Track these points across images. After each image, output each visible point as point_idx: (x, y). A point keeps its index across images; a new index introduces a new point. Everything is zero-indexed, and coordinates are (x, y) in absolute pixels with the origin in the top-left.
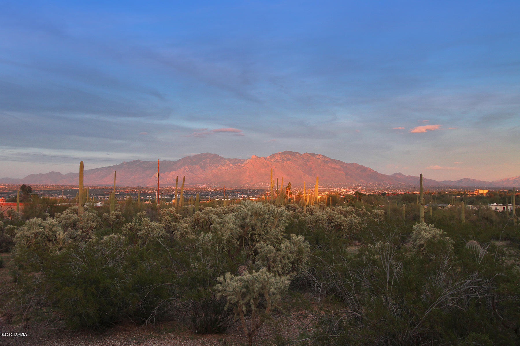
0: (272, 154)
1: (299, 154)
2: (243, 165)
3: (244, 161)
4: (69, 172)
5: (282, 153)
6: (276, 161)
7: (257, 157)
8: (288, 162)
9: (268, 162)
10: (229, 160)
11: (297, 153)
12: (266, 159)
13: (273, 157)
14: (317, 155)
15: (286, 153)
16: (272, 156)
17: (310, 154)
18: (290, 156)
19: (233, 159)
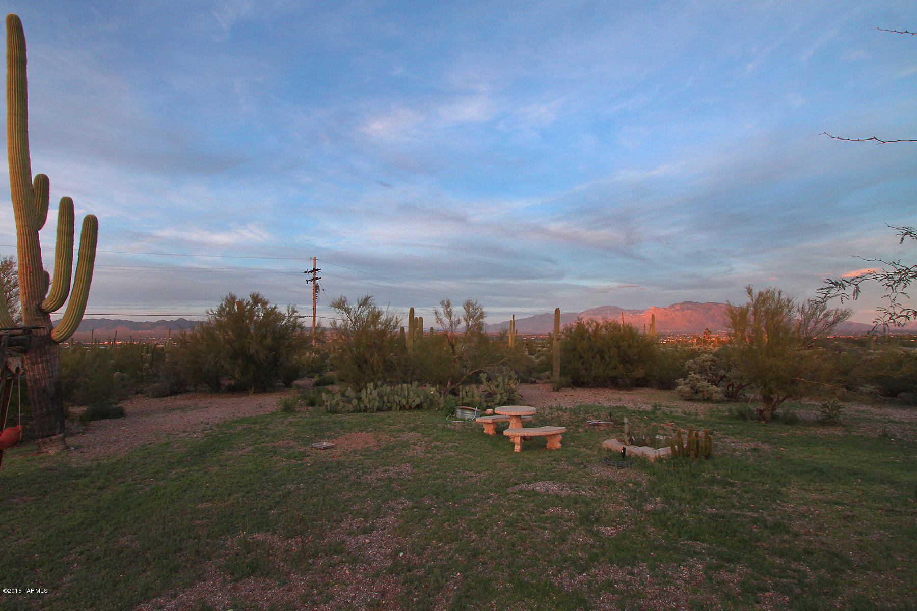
0: (671, 304)
1: (700, 303)
2: (642, 314)
3: (643, 311)
4: (493, 323)
5: (682, 303)
6: (676, 310)
7: (656, 307)
8: (689, 311)
9: (667, 311)
10: (629, 310)
11: (697, 302)
12: (665, 309)
13: (673, 307)
14: (720, 304)
15: (685, 303)
16: (671, 306)
17: (712, 303)
18: (690, 306)
19: (632, 310)
